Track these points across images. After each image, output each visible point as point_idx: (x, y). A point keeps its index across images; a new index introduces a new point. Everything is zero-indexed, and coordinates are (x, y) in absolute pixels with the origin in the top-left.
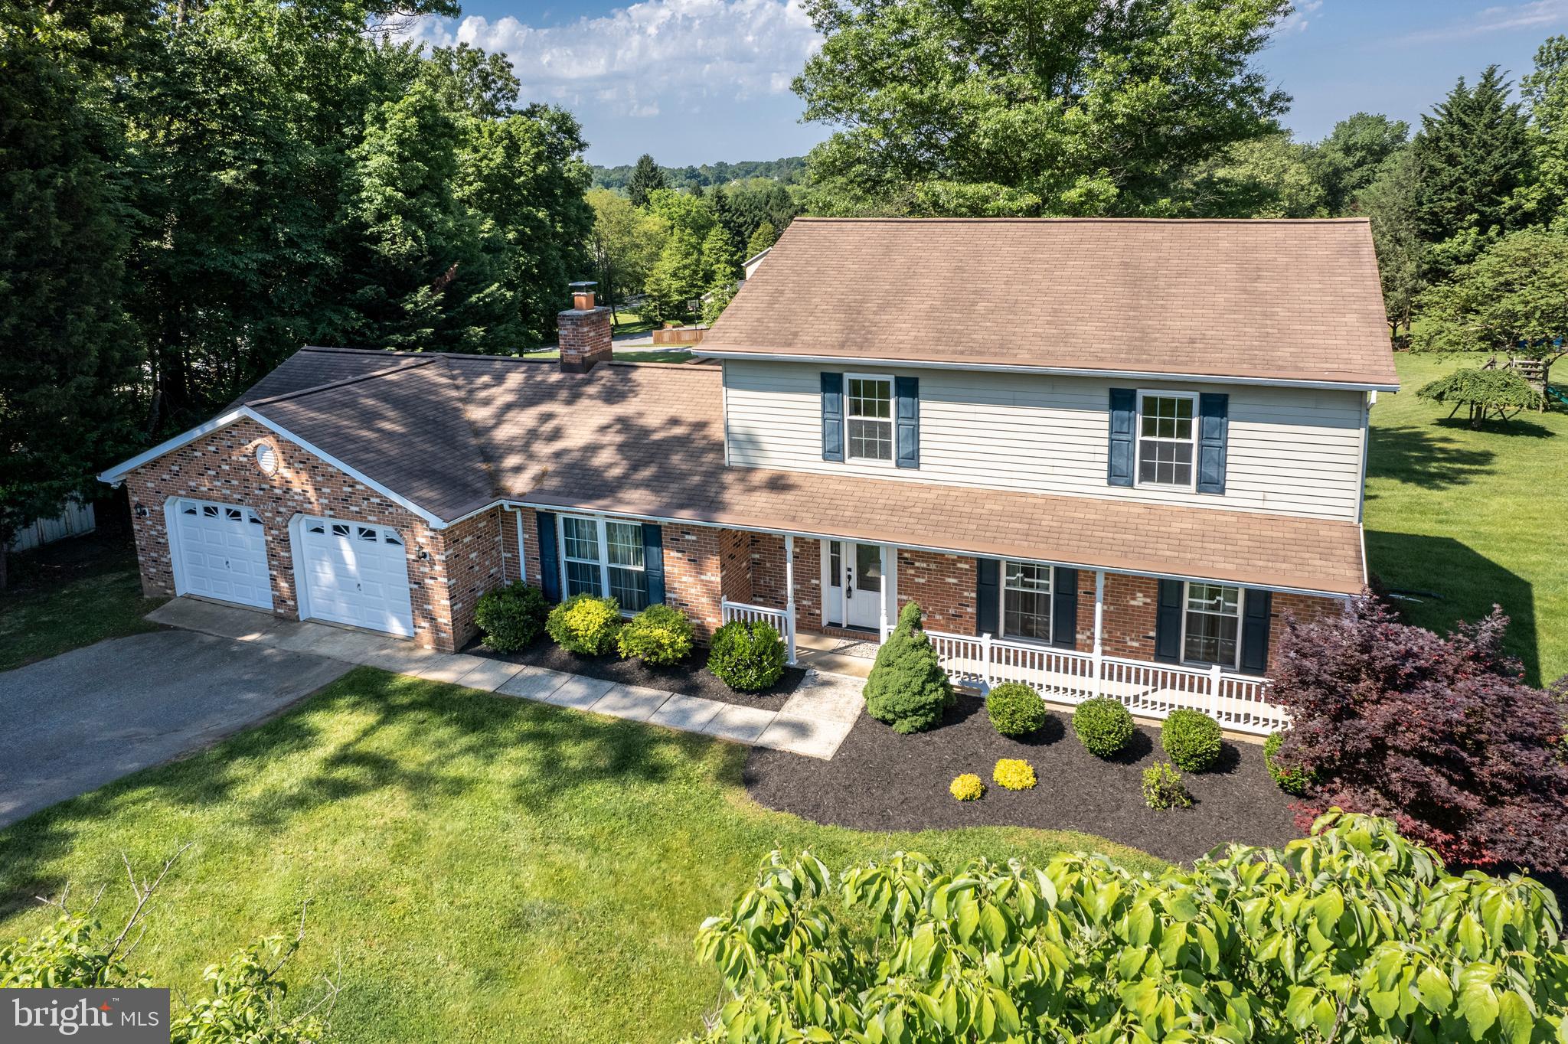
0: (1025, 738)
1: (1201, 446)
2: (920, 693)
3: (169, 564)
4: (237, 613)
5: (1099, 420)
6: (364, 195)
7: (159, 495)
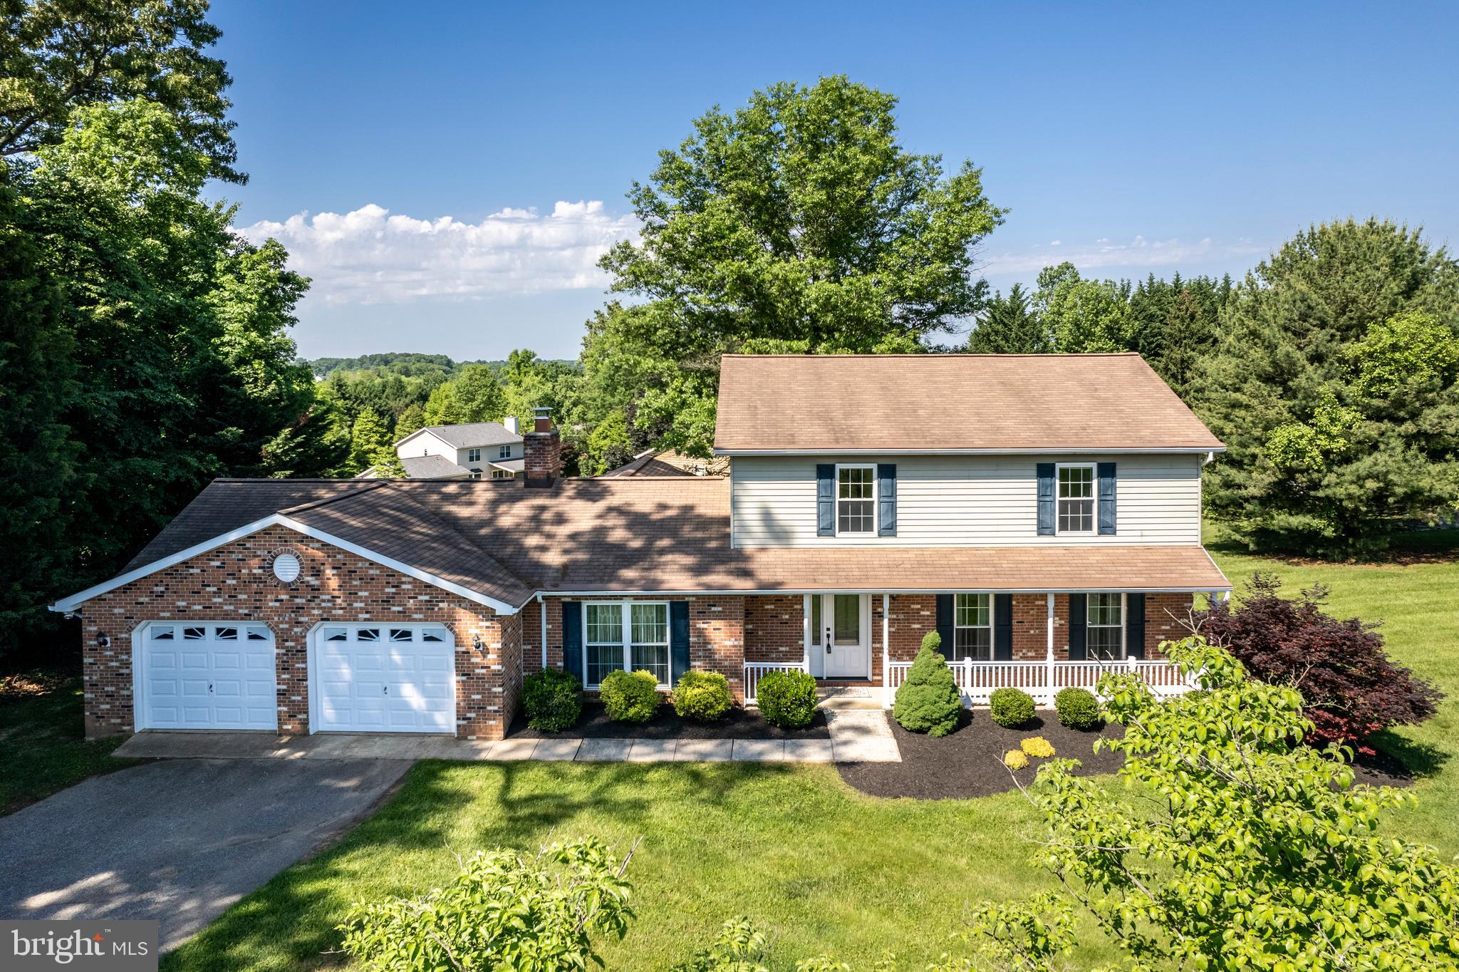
1: (1100, 501)
3: (130, 697)
5: (1028, 487)
6: (226, 338)
7: (130, 621)
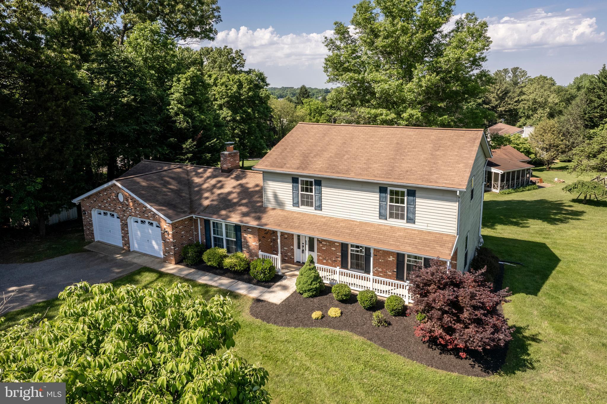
0: (342, 301)
1: (408, 207)
2: (311, 284)
3: (93, 231)
4: (112, 248)
5: (376, 196)
6: (171, 107)
7: (92, 207)
